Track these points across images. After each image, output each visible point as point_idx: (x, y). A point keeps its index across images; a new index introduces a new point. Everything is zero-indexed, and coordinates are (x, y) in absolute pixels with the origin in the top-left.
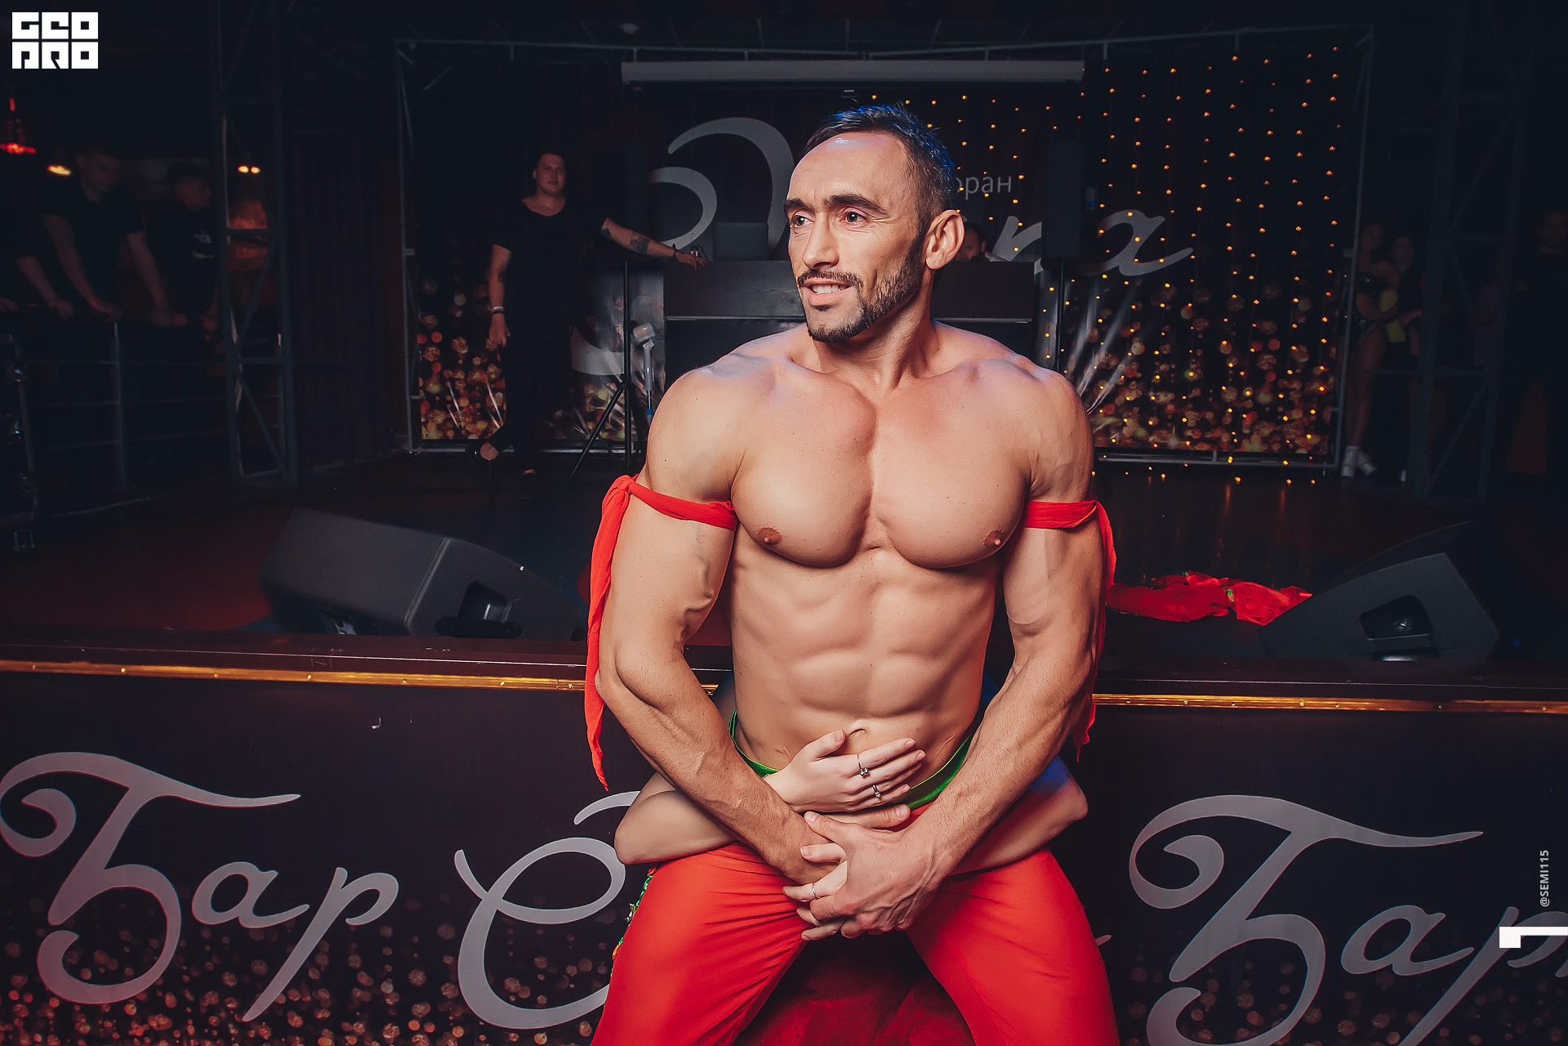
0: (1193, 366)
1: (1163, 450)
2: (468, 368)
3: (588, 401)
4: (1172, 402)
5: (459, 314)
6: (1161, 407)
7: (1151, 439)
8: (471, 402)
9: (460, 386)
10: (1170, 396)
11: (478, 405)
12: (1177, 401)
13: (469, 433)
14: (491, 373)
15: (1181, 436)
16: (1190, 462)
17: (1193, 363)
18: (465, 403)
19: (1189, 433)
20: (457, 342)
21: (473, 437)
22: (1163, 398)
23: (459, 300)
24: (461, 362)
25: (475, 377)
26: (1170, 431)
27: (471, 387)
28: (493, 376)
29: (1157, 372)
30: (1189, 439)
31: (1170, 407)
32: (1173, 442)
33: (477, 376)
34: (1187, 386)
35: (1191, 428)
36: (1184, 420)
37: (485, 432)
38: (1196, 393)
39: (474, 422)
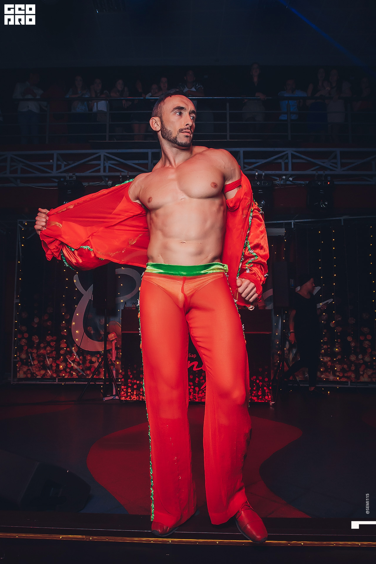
0: (337, 346)
1: (328, 381)
2: (38, 348)
3: (88, 362)
4: (330, 361)
5: (36, 326)
6: (325, 363)
7: (322, 376)
8: (39, 362)
9: (35, 355)
10: (329, 359)
11: (42, 364)
12: (332, 361)
13: (37, 375)
14: (48, 350)
15: (335, 375)
16: (339, 386)
17: (337, 345)
18: (36, 363)
19: (338, 374)
20: (34, 337)
21: (38, 377)
22: (326, 359)
23: (36, 320)
24: (35, 345)
25: (41, 352)
26: (330, 373)
27: (39, 356)
28: (49, 352)
29: (322, 349)
30: (338, 376)
31: (329, 363)
32: (331, 378)
33: (42, 351)
34: (335, 354)
35: (338, 372)
36: (336, 369)
37: (44, 375)
38: (339, 357)
39: (40, 371)
